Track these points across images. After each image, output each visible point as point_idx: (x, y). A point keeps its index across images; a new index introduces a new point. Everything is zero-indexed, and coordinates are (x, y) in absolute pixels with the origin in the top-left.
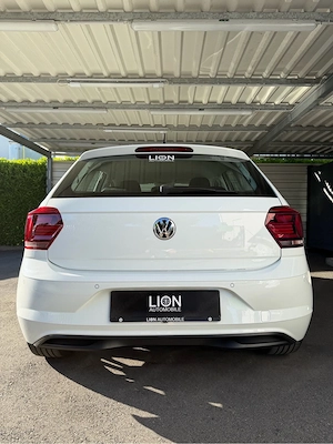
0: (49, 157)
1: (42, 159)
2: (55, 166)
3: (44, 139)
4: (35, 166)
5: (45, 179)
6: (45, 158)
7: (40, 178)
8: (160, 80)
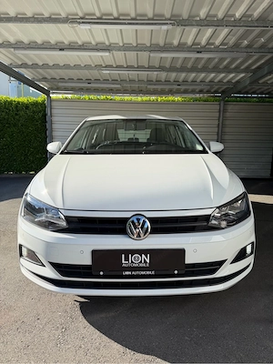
0: (48, 95)
1: (41, 97)
2: (53, 104)
3: (44, 79)
4: (35, 104)
5: (45, 115)
6: (45, 96)
7: (40, 115)
8: (169, 22)
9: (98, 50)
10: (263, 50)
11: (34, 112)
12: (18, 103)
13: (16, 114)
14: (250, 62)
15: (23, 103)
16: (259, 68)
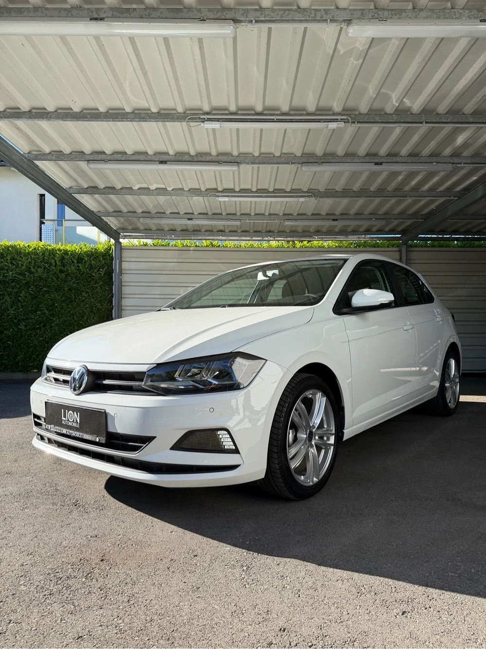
0: (117, 240)
4: (94, 255)
6: (111, 241)
7: (102, 272)
8: (339, 117)
9: (219, 163)
10: (477, 160)
11: (91, 267)
12: (66, 252)
13: (61, 271)
14: (455, 179)
15: (73, 254)
16: (467, 189)
